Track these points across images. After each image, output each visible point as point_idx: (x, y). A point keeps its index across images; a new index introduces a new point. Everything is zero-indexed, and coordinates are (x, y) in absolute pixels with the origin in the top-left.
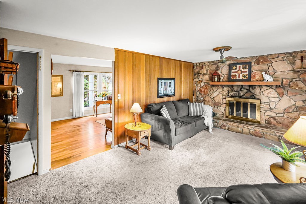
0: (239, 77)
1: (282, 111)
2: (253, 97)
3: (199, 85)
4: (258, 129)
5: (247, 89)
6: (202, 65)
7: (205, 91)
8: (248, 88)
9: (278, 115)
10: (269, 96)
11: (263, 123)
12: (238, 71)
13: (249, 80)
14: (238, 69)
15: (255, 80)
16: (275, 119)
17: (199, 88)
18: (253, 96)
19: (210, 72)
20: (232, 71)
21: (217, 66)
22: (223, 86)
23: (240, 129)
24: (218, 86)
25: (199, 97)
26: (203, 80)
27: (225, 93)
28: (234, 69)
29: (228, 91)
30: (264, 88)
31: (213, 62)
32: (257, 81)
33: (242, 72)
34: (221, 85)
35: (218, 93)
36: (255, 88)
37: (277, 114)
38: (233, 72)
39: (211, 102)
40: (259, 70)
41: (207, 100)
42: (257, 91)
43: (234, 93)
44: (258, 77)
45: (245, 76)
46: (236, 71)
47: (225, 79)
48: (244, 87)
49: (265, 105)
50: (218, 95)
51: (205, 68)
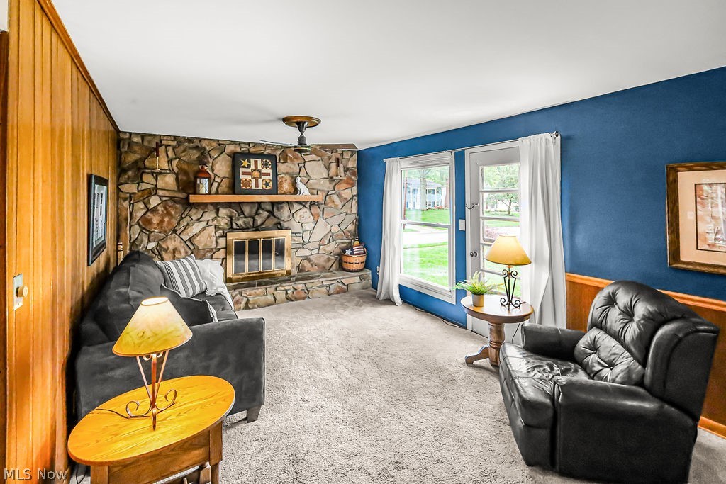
0: (257, 186)
1: (317, 245)
2: (279, 226)
3: (141, 205)
4: (300, 286)
5: (268, 211)
6: (153, 145)
7: (162, 221)
8: (269, 207)
9: (313, 252)
10: (303, 221)
11: (295, 272)
12: (253, 171)
13: (275, 191)
14: (253, 167)
15: (283, 192)
16: (309, 260)
17: (139, 214)
18: (280, 223)
19: (180, 169)
20: (242, 170)
21: (202, 154)
22: (217, 206)
23: (270, 298)
24: (206, 204)
25: (142, 241)
26: (156, 188)
27: (223, 222)
28: (244, 167)
29: (231, 217)
30: (296, 207)
31: (190, 140)
32: (285, 194)
33: (262, 174)
34: (212, 204)
35: (204, 224)
36: (282, 207)
37: (311, 250)
38: (244, 173)
39: (182, 251)
40: (287, 173)
41: (171, 248)
42: (285, 213)
43: (245, 223)
44: (286, 186)
45: (267, 184)
46: (249, 170)
47: (224, 187)
48: (263, 206)
49: (296, 239)
50: (204, 228)
51: (164, 155)
